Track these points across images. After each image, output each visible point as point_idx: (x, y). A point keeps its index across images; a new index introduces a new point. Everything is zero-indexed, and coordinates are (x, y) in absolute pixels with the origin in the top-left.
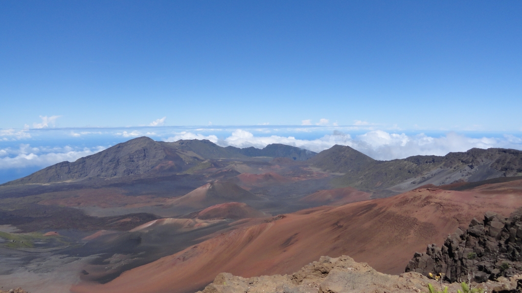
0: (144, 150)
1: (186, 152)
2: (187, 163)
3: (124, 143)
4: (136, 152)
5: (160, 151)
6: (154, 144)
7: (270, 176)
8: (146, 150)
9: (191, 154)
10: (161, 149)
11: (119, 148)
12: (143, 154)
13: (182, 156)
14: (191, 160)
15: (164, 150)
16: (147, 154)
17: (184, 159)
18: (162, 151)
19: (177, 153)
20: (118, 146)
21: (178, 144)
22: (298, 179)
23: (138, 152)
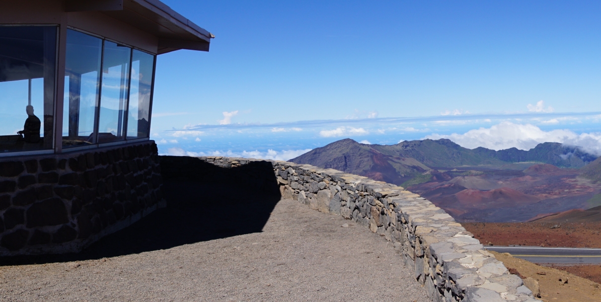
0: (345, 158)
1: (403, 160)
2: (403, 175)
3: (322, 148)
4: (335, 160)
5: (366, 159)
6: (359, 150)
7: (501, 193)
8: (347, 158)
9: (410, 161)
10: (368, 156)
11: (315, 155)
12: (344, 163)
13: (396, 166)
14: (408, 170)
15: (372, 157)
16: (348, 163)
17: (397, 170)
18: (369, 158)
19: (389, 162)
20: (313, 152)
21: (399, 148)
22: (546, 196)
23: (337, 161)
